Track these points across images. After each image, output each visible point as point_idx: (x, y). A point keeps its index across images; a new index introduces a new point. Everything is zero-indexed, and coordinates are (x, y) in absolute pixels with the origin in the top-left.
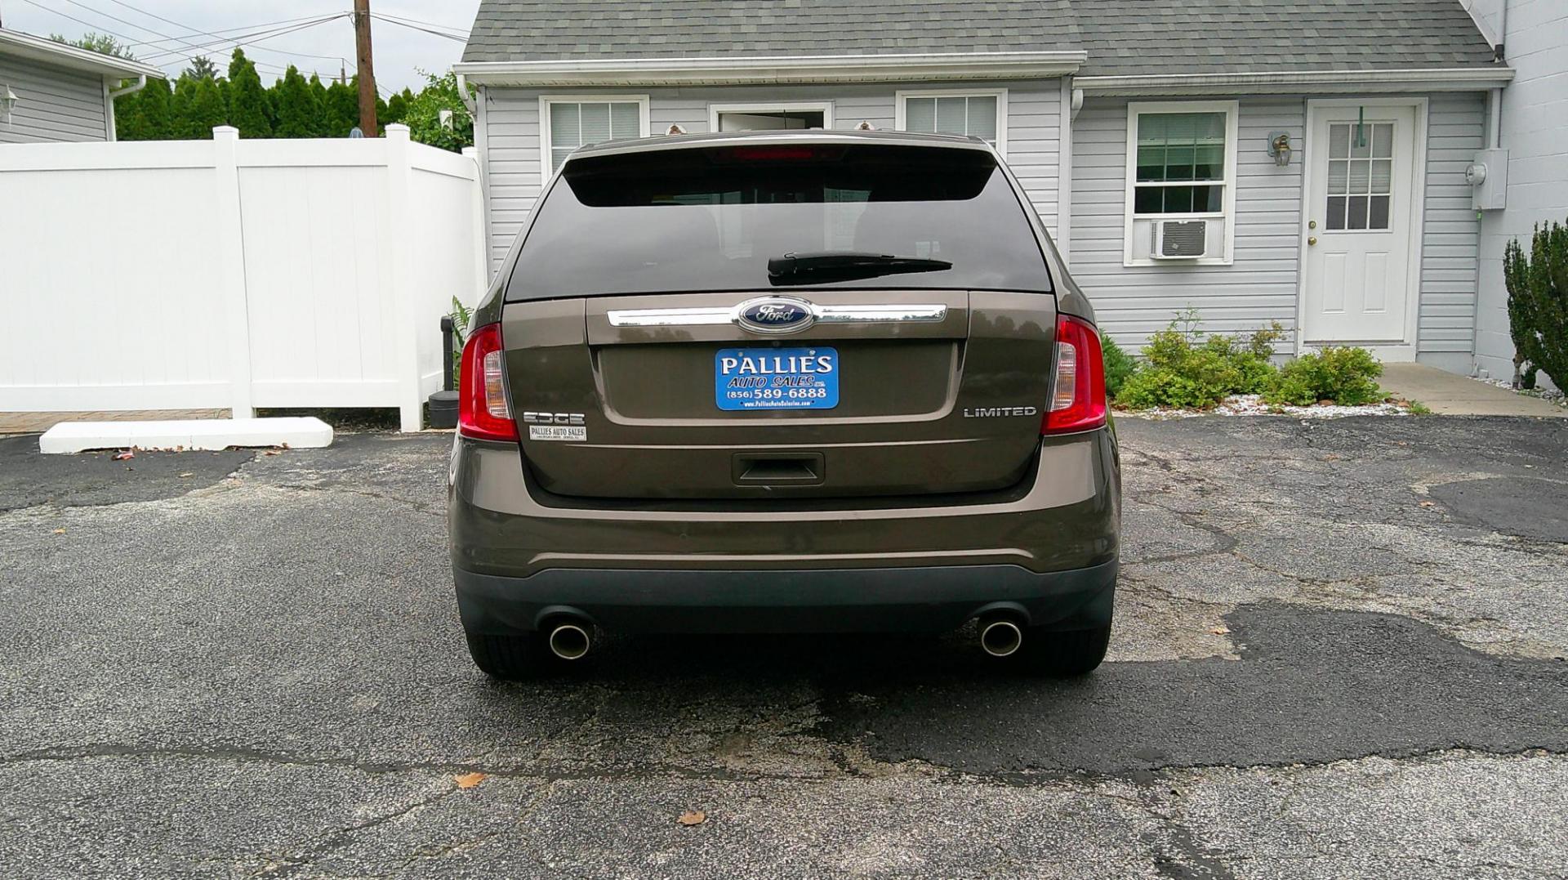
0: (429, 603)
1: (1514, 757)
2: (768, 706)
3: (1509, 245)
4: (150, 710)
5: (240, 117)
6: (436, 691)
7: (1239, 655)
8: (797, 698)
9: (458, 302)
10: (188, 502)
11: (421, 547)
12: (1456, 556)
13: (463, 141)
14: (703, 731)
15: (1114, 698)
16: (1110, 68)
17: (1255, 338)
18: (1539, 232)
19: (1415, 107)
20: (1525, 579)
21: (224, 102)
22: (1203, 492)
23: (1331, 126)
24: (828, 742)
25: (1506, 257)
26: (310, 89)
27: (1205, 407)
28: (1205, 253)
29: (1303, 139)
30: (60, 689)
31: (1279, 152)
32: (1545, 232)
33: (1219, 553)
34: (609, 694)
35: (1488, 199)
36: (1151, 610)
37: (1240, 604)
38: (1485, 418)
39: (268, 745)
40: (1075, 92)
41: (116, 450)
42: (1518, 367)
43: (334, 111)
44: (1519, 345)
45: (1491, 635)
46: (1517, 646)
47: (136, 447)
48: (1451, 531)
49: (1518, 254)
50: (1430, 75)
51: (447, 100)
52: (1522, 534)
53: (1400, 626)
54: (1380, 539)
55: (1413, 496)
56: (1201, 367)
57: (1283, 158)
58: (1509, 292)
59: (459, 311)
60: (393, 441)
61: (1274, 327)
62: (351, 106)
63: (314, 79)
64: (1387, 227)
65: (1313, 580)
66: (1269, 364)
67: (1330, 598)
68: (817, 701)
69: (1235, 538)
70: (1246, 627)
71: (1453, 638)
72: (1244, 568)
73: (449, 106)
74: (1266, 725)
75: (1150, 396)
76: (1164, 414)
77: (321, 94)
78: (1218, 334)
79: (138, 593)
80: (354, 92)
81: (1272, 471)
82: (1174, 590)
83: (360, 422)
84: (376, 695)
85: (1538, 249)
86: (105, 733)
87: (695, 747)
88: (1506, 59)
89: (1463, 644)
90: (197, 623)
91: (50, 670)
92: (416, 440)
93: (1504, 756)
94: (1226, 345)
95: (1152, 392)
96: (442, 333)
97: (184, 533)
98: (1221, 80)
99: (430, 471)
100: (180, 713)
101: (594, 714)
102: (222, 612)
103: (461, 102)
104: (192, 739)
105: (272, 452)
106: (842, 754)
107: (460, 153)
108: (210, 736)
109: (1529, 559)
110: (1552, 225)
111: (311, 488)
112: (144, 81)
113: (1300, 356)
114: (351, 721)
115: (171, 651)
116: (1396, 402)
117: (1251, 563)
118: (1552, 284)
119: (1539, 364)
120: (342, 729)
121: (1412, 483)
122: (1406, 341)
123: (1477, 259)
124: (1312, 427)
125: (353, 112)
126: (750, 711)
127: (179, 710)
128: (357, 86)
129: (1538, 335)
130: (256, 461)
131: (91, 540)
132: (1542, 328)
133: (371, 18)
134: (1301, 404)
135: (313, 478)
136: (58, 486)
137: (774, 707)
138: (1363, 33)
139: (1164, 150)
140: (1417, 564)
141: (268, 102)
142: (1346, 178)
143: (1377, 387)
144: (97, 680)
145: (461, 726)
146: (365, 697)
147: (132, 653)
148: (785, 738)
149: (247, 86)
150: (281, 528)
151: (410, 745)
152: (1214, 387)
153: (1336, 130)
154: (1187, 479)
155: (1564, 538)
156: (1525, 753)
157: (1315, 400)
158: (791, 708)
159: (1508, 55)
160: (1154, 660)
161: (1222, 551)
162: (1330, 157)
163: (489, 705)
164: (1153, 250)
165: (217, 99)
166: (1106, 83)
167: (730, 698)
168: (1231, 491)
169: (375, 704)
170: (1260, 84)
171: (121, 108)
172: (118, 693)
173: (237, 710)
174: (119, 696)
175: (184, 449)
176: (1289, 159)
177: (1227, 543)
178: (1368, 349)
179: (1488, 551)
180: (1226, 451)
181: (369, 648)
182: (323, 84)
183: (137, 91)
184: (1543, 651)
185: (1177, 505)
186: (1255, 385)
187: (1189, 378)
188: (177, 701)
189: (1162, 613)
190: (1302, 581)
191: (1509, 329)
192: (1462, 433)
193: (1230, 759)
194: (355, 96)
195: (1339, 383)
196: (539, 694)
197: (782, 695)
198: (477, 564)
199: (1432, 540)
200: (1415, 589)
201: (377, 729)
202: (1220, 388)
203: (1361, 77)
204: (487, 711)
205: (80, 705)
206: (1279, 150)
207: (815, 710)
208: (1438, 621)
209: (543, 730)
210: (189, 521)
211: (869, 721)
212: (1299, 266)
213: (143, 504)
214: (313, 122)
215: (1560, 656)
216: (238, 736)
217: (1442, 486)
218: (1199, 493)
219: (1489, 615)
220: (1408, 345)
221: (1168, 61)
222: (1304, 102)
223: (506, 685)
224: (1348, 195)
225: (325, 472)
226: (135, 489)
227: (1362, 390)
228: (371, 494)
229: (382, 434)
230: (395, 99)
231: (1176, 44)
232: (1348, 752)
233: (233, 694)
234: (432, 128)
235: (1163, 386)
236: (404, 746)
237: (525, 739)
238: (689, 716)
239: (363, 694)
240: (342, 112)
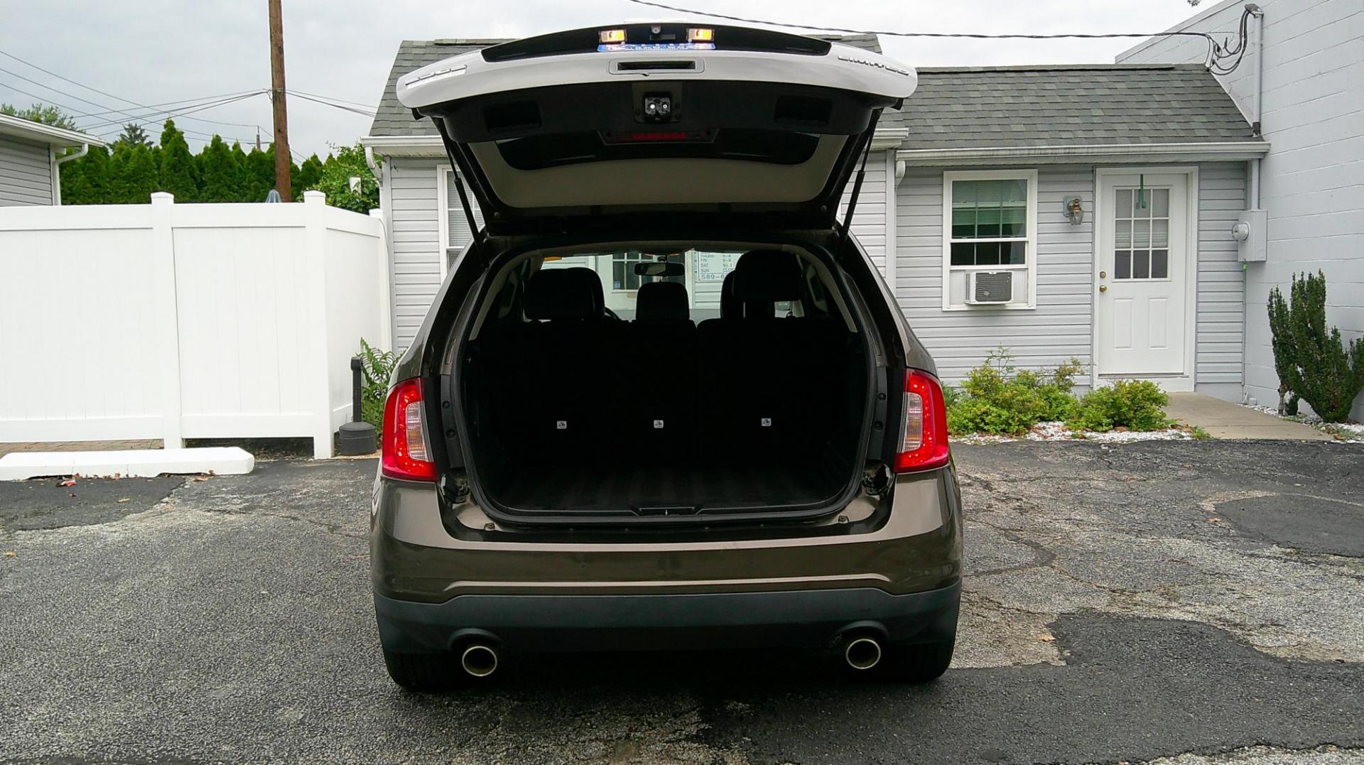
0: (345, 619)
1: (1309, 753)
2: (654, 714)
3: (1272, 293)
4: (97, 722)
5: (170, 179)
6: (355, 703)
7: (1064, 661)
8: (679, 706)
9: (365, 344)
10: (126, 526)
11: (336, 567)
12: (1243, 568)
13: (370, 204)
14: (597, 739)
15: (959, 703)
16: (929, 142)
17: (1058, 372)
18: (1296, 281)
19: (1187, 174)
20: (1304, 588)
21: (156, 167)
22: (1021, 510)
23: (1117, 190)
24: (709, 748)
25: (1269, 303)
26: (233, 155)
27: (1018, 433)
28: (1012, 299)
29: (1093, 202)
30: (15, 704)
31: (1073, 213)
32: (1302, 281)
33: (1040, 566)
34: (511, 705)
35: (1252, 252)
36: (985, 619)
37: (1062, 614)
38: (1257, 442)
39: (206, 756)
40: (898, 162)
41: (60, 477)
42: (1282, 396)
43: (254, 174)
44: (1283, 378)
45: (1279, 640)
46: (1303, 650)
47: (78, 474)
48: (1237, 544)
49: (1279, 301)
50: (1198, 148)
51: (356, 168)
52: (1297, 547)
53: (1201, 632)
54: (1178, 553)
55: (1203, 512)
56: (1013, 399)
57: (1077, 218)
58: (1273, 332)
59: (366, 352)
60: (308, 467)
61: (1073, 362)
62: (269, 169)
63: (236, 146)
64: (1166, 277)
65: (1123, 591)
66: (1071, 395)
67: (1138, 607)
68: (698, 709)
69: (1053, 552)
70: (1068, 634)
71: (1247, 642)
72: (1062, 580)
73: (358, 173)
74: (1092, 726)
75: (970, 424)
76: (982, 439)
77: (242, 159)
78: (1026, 369)
79: (84, 612)
80: (271, 157)
81: (1079, 491)
82: (1003, 601)
83: (278, 451)
84: (302, 707)
85: (1297, 296)
86: (57, 746)
87: (591, 754)
88: (1262, 134)
89: (1256, 648)
90: (138, 639)
91: (6, 685)
92: (327, 466)
93: (1300, 752)
94: (1033, 379)
95: (972, 420)
96: (352, 372)
97: (123, 555)
98: (1022, 152)
99: (342, 496)
100: (125, 725)
101: (499, 724)
102: (160, 630)
103: (369, 169)
104: (136, 750)
105: (201, 479)
106: (723, 759)
107: (368, 214)
108: (153, 747)
109: (1306, 569)
110: (1308, 276)
111: (236, 512)
112: (86, 149)
113: (1096, 388)
114: (280, 732)
115: (115, 666)
116: (1181, 428)
117: (1068, 575)
118: (1309, 325)
119: (1300, 395)
120: (272, 740)
121: (1201, 501)
122: (1186, 374)
123: (1244, 303)
124: (1110, 451)
125: (271, 175)
126: (638, 719)
127: (124, 723)
128: (273, 153)
129: (1299, 369)
130: (186, 487)
131: (40, 562)
132: (1303, 363)
133: (287, 94)
134: (1100, 430)
135: (237, 503)
136: (9, 511)
137: (659, 715)
138: (1142, 112)
139: (975, 212)
140: (1211, 575)
141: (194, 166)
142: (1131, 235)
143: (1164, 415)
144: (49, 694)
145: (379, 736)
146: (291, 709)
147: (80, 669)
148: (671, 745)
149: (176, 152)
150: (211, 550)
151: (333, 755)
152: (1025, 416)
153: (1121, 194)
154: (1006, 499)
155: (1334, 550)
156: (1318, 749)
157: (1112, 426)
158: (675, 716)
159: (1264, 131)
160: (991, 666)
161: (1042, 565)
162: (1117, 217)
163: (404, 716)
164: (968, 297)
165: (150, 164)
166: (924, 155)
167: (619, 707)
168: (1046, 509)
169: (301, 716)
170: (1056, 156)
171: (65, 171)
172: (68, 707)
173: (177, 722)
174: (69, 709)
175: (121, 476)
176: (1081, 220)
177: (1046, 557)
178: (1154, 381)
179: (1270, 563)
180: (1039, 473)
181: (293, 662)
182: (244, 151)
183: (80, 158)
184: (1325, 654)
185: (1000, 523)
186: (1059, 413)
187: (1003, 407)
188: (122, 714)
189: (995, 622)
190: (1114, 591)
191: (1274, 364)
192: (1239, 455)
193: (1065, 759)
194: (271, 161)
195: (1132, 412)
196: (448, 705)
197: (666, 704)
198: (397, 591)
199: (1221, 553)
200: (1211, 598)
201: (304, 740)
202: (1030, 416)
203: (1142, 149)
204: (402, 722)
205: (34, 719)
206: (1073, 211)
207: (696, 718)
208: (1233, 627)
209: (454, 739)
210: (128, 543)
211: (745, 727)
212: (1093, 309)
213: (86, 527)
214: (235, 184)
215: (1340, 658)
216: (179, 747)
217: (1226, 503)
218: (1018, 511)
219: (1276, 621)
220: (1188, 377)
221: (977, 136)
222: (1093, 171)
223: (418, 696)
224: (1132, 249)
225: (248, 497)
226: (78, 514)
227: (1151, 418)
228: (289, 517)
229: (298, 461)
230: (306, 164)
231: (984, 122)
232: (1166, 750)
233: (173, 707)
234: (343, 192)
235: (981, 415)
236: (329, 756)
237: (437, 749)
238: (583, 724)
239: (290, 706)
240: (261, 175)
